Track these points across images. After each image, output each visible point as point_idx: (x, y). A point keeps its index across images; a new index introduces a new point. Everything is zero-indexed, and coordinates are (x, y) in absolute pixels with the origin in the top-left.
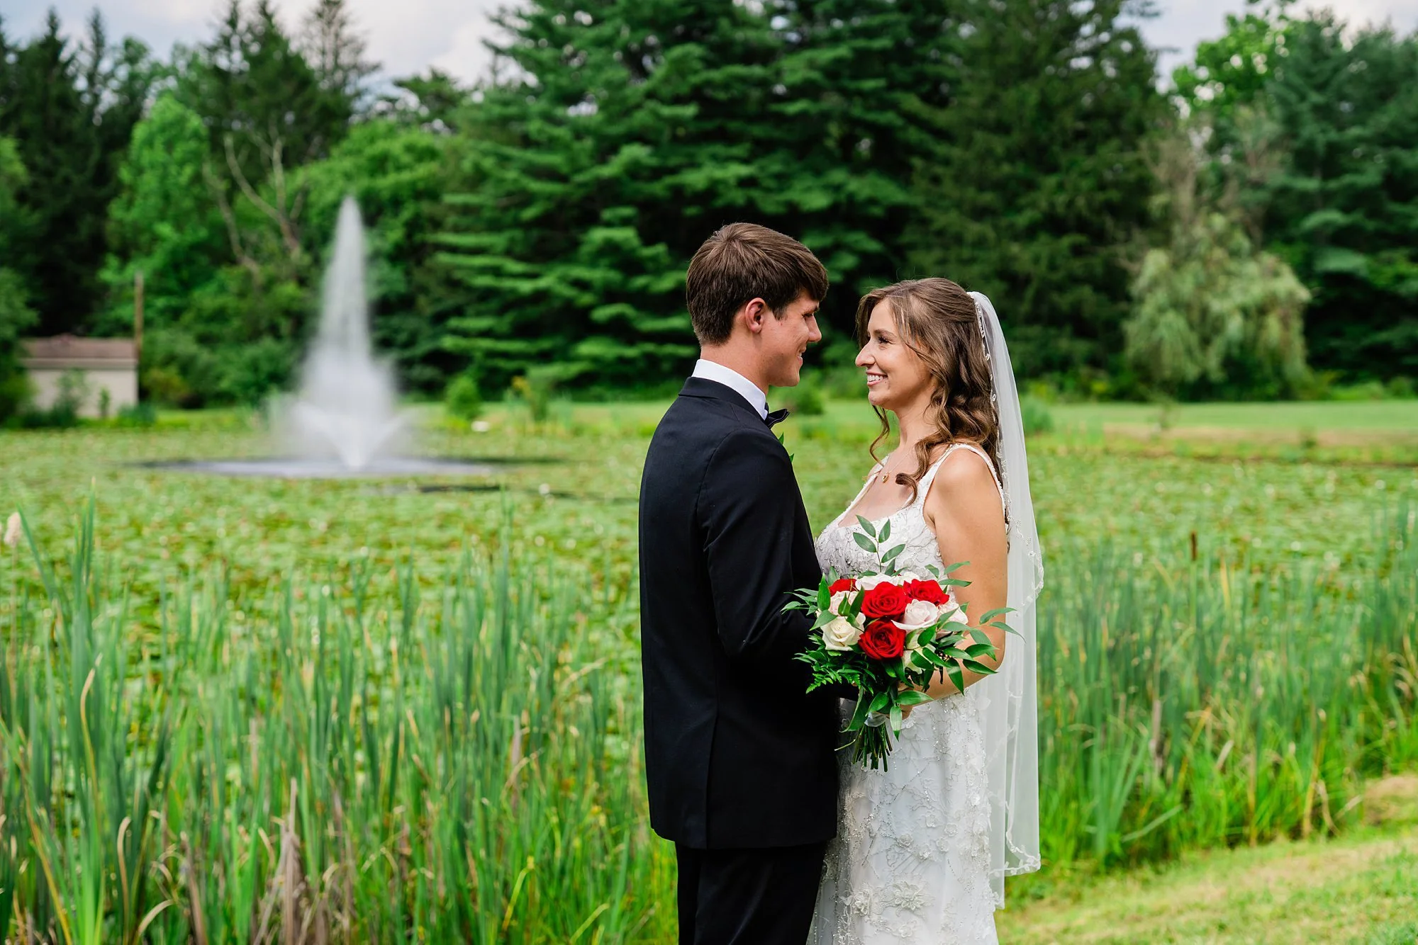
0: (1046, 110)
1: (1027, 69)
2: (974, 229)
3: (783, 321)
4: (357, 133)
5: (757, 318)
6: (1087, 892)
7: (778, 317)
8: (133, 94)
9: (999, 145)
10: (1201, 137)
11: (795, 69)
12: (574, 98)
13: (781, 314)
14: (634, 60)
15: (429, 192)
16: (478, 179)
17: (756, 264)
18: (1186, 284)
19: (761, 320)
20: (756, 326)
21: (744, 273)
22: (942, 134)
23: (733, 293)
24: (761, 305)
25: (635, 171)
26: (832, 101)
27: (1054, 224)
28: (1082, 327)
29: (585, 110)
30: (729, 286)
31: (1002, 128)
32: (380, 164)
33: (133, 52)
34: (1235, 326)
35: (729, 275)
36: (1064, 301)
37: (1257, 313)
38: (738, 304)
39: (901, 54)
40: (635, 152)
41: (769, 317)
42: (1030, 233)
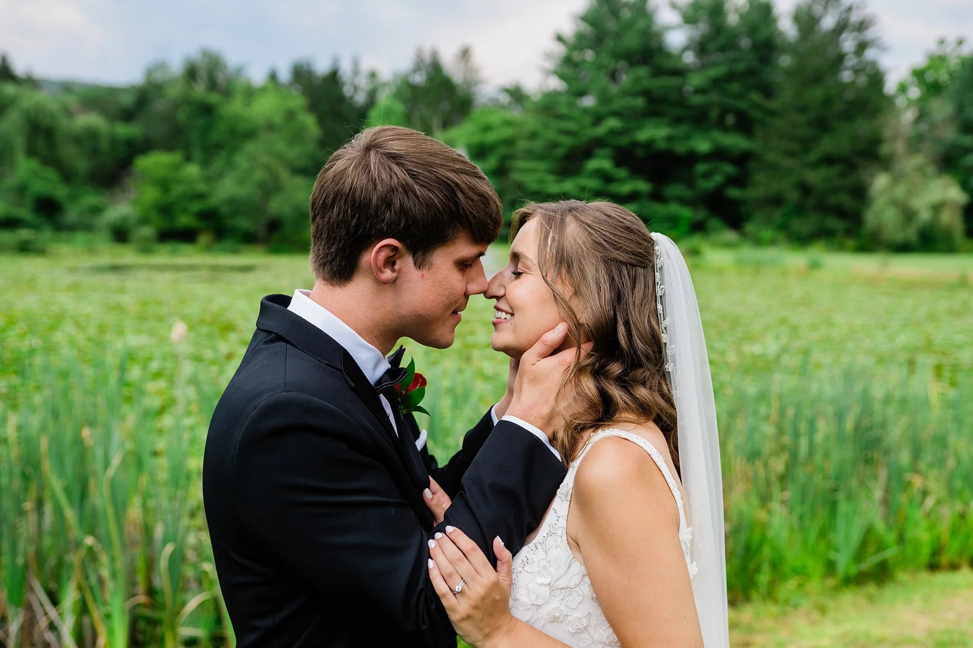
0: (827, 101)
1: (817, 79)
2: (787, 163)
3: (425, 272)
4: (476, 112)
5: (390, 262)
6: (830, 604)
7: (419, 265)
8: (372, 96)
9: (802, 119)
10: (909, 116)
11: (696, 81)
12: (581, 94)
13: (423, 261)
14: (613, 76)
15: (509, 142)
16: (533, 136)
17: (393, 190)
18: (900, 191)
19: (397, 267)
20: (388, 274)
21: (374, 199)
22: (771, 113)
23: (357, 226)
24: (395, 249)
25: (613, 132)
26: (714, 97)
27: (829, 160)
28: (841, 213)
29: (589, 102)
30: (353, 217)
31: (803, 109)
32: (487, 128)
33: (373, 75)
34: (925, 216)
35: (354, 200)
36: (833, 200)
37: (937, 208)
38: (364, 242)
39: (750, 73)
40: (612, 123)
41: (407, 263)
42: (815, 165)
